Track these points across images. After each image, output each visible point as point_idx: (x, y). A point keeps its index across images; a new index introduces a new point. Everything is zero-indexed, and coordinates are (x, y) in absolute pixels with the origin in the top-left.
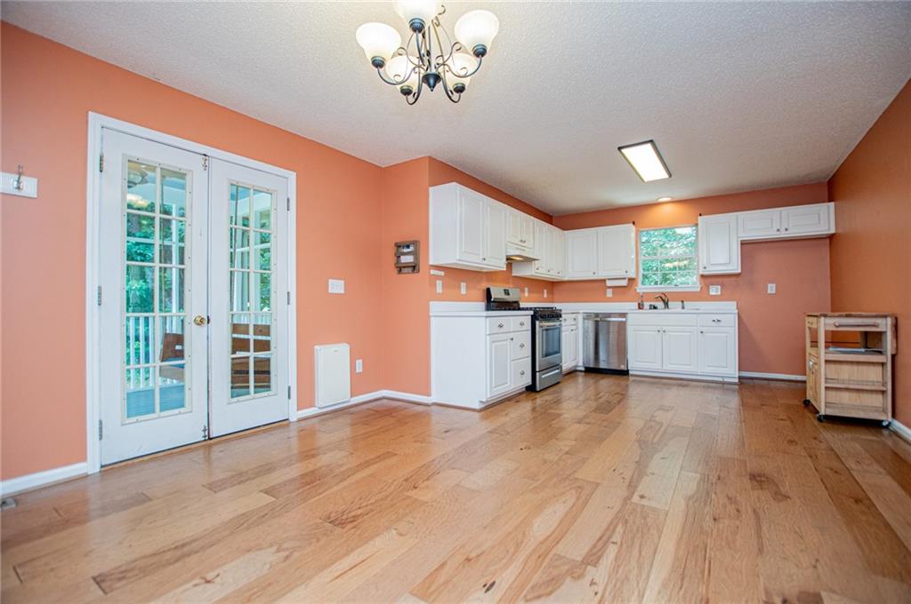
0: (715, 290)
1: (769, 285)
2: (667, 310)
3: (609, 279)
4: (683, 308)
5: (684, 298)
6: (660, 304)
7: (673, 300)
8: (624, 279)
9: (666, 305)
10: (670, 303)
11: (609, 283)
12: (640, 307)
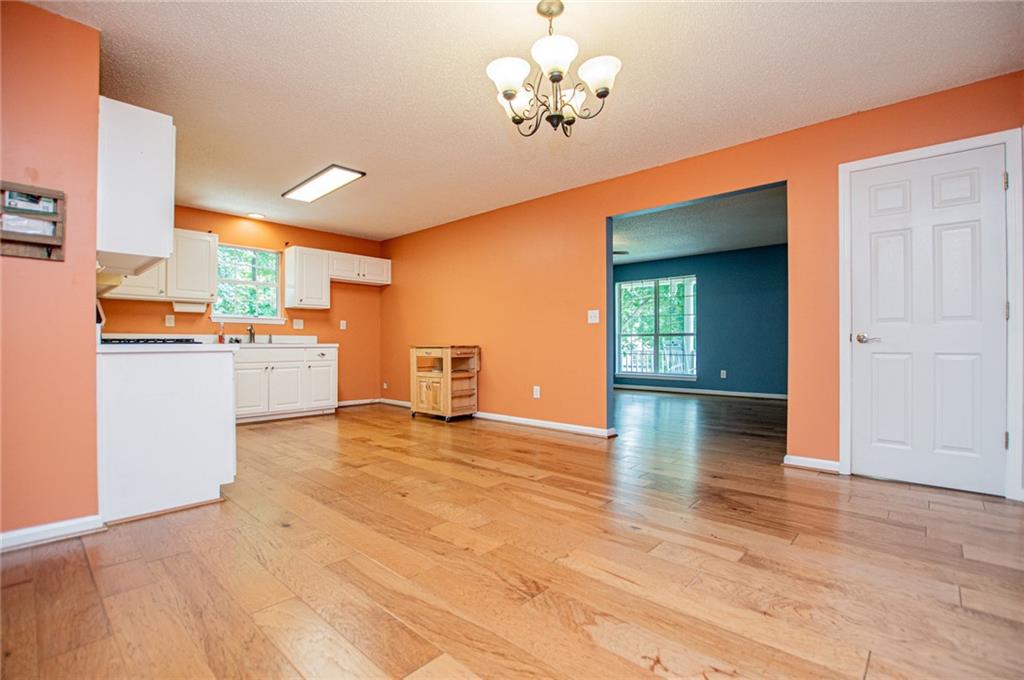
0: (299, 324)
1: (342, 322)
2: (252, 345)
3: (177, 302)
4: (270, 342)
5: (271, 330)
6: (245, 338)
7: (260, 334)
8: (203, 303)
9: (252, 339)
10: (256, 337)
11: (178, 308)
12: (221, 340)
